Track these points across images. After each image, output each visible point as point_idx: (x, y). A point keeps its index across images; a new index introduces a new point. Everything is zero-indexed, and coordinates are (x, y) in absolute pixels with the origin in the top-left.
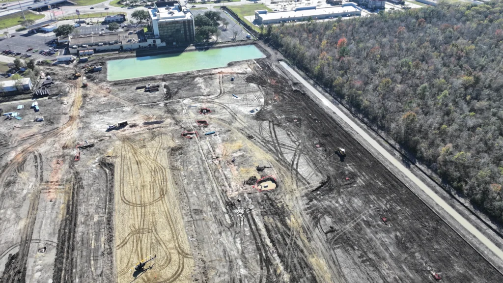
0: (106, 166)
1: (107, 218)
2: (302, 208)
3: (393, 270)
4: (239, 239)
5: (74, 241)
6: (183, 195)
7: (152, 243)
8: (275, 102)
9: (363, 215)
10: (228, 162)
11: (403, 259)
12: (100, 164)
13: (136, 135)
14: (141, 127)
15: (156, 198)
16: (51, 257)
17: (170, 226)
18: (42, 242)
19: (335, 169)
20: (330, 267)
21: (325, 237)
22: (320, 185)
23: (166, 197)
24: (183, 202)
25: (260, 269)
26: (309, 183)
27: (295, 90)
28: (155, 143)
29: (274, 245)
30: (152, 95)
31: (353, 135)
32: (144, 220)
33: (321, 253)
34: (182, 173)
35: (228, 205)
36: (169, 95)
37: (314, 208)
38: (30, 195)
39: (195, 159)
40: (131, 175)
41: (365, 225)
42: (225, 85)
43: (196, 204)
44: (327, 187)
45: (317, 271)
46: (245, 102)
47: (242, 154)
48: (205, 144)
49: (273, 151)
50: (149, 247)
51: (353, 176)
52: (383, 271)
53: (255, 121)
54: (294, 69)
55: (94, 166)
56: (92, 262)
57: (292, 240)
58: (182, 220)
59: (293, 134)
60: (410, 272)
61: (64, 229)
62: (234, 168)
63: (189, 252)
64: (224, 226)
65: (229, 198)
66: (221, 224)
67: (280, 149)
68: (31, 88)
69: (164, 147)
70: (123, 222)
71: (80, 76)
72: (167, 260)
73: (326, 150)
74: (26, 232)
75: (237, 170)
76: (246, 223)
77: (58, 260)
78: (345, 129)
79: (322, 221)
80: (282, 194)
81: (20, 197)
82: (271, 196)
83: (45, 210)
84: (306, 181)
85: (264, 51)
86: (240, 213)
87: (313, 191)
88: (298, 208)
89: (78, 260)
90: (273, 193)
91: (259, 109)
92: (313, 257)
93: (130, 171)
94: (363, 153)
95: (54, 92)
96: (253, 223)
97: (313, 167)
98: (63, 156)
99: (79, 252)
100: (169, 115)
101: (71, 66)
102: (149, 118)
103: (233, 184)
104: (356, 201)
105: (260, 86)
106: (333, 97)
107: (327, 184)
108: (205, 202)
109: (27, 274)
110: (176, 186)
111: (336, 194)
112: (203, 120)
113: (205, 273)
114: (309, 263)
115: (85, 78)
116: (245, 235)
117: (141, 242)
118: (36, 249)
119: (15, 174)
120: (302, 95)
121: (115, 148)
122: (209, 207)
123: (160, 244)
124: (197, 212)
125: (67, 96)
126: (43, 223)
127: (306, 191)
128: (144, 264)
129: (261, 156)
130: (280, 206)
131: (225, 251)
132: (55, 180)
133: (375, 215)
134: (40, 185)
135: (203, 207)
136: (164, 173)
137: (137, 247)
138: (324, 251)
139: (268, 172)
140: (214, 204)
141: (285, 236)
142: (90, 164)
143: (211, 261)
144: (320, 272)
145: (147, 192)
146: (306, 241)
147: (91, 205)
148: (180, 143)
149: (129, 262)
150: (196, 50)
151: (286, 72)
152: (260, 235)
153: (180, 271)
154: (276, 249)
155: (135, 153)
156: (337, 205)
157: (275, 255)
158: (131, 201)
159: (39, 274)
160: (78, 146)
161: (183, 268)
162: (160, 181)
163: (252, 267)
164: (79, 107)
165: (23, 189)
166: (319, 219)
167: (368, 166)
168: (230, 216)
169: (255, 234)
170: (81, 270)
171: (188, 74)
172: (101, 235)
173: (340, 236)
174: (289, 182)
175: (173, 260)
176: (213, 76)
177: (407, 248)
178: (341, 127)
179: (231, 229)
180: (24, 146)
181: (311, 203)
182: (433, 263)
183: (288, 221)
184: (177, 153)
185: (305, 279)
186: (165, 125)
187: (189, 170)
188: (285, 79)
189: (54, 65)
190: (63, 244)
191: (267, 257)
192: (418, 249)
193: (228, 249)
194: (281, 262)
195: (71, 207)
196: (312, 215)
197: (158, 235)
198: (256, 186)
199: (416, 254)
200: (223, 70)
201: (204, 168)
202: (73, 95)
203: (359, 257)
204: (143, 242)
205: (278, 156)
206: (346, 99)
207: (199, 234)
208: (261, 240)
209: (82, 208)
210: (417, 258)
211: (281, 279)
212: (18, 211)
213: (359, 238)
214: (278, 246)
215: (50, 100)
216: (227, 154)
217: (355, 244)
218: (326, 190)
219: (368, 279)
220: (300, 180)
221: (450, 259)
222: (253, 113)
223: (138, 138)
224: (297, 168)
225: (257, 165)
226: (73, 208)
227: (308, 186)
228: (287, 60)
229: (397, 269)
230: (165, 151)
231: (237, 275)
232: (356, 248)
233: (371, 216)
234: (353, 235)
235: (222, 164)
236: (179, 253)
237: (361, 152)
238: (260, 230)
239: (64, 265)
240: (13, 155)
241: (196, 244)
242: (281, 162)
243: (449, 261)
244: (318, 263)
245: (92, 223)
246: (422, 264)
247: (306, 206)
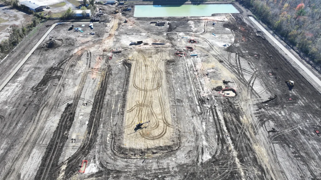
0: (126, 65)
1: (123, 94)
2: (253, 112)
3: (320, 167)
4: (205, 123)
5: (103, 103)
6: (171, 89)
7: (148, 113)
8: (242, 42)
9: (300, 125)
10: (203, 74)
12: (123, 63)
13: (147, 50)
14: (150, 46)
15: (154, 88)
16: (89, 109)
17: (161, 106)
18: (85, 100)
19: (282, 91)
20: (269, 155)
21: (268, 134)
22: (269, 100)
23: (160, 88)
24: (171, 93)
25: (217, 144)
26: (260, 97)
27: (258, 36)
28: (158, 56)
29: (229, 132)
30: (159, 28)
31: (299, 71)
32: (145, 99)
33: (263, 144)
34: (173, 76)
35: (200, 100)
36: (170, 29)
37: (261, 114)
38: (82, 74)
39: (182, 69)
40: (141, 72)
41: (300, 132)
42: (208, 27)
43: (179, 96)
44: (273, 102)
45: (258, 155)
46: (221, 39)
47: (214, 71)
48: (190, 62)
49: (236, 72)
50: (146, 115)
51: (295, 99)
52: (311, 166)
53: (226, 52)
54: (259, 22)
55: (120, 63)
56: (112, 117)
57: (242, 131)
58: (169, 103)
59: (253, 64)
61: (98, 96)
62: (207, 79)
63: (170, 124)
64: (196, 113)
65: (201, 97)
66: (194, 111)
67: (242, 72)
68: (90, 16)
69: (163, 59)
70: (132, 98)
71: (118, 12)
72: (156, 125)
73: (276, 78)
74: (77, 93)
75: (209, 80)
76: (211, 114)
77: (93, 112)
78: (293, 66)
79: (266, 123)
80: (239, 101)
81: (77, 74)
82: (231, 100)
83: (89, 84)
84: (258, 95)
85: (238, 9)
86: (207, 107)
87: (263, 103)
88: (250, 112)
89: (104, 114)
90: (232, 99)
91: (230, 45)
92: (257, 145)
93: (141, 70)
94: (305, 84)
95: (103, 20)
96: (216, 115)
97: (265, 87)
98: (103, 55)
99: (105, 110)
100: (169, 41)
101: (114, 6)
102: (156, 41)
103: (205, 88)
104: (295, 115)
105: (232, 31)
106: (287, 44)
107: (274, 100)
108: (185, 96)
109: (75, 115)
110: (168, 83)
111: (280, 108)
112: (190, 47)
113: (179, 138)
114: (253, 148)
115: (121, 14)
116: (209, 121)
117: (142, 111)
118: (82, 103)
119: (76, 61)
120: (264, 40)
121: (133, 55)
122: (187, 99)
123: (153, 115)
124: (179, 101)
125: (109, 23)
126: (87, 90)
127: (258, 102)
128: (142, 124)
129: (227, 74)
130: (236, 108)
131: (194, 128)
132: (97, 68)
133: (309, 127)
134: (88, 69)
135: (183, 99)
136: (161, 74)
137: (139, 114)
138: (265, 143)
139: (231, 85)
140: (190, 98)
141: (238, 128)
142: (118, 62)
143: (184, 132)
144: (261, 156)
145: (149, 83)
146: (253, 134)
147: (115, 85)
148: (174, 58)
149: (133, 121)
150: (191, 4)
151: (253, 23)
152: (220, 123)
153: (163, 134)
154: (230, 134)
155: (145, 60)
156: (280, 115)
157: (229, 138)
158: (139, 87)
159: (82, 117)
160: (112, 51)
161: (166, 132)
162: (158, 78)
163: (211, 142)
164: (116, 30)
165: (79, 70)
166: (265, 122)
167: (308, 94)
168: (200, 107)
169: (217, 122)
170: (104, 120)
171: (184, 18)
172: (119, 103)
173: (279, 136)
174: (245, 94)
175: (160, 126)
176: (201, 21)
178: (290, 64)
179: (200, 116)
180: (83, 47)
181: (260, 110)
183: (241, 119)
184: (171, 64)
185: (249, 158)
186: (165, 46)
187: (177, 75)
188: (252, 28)
189: (105, 5)
190: (97, 104)
191: (223, 137)
193: (197, 128)
194: (232, 143)
195: (103, 84)
196: (259, 118)
197: (152, 109)
198: (221, 92)
200: (208, 18)
201: (187, 76)
202: (113, 22)
203: (293, 153)
204: (143, 112)
205: (239, 76)
206: (297, 46)
207: (179, 114)
208: (220, 126)
209: (110, 86)
211: (231, 154)
212: (75, 81)
213: (295, 140)
214: (231, 133)
215: (100, 24)
216: (204, 70)
217: (291, 144)
218: (273, 104)
219: (298, 169)
220: (253, 94)
222: (225, 47)
223: (147, 51)
224: (253, 86)
225: (224, 80)
226: (104, 85)
227: (259, 99)
228: (254, 16)
230: (164, 61)
231: (200, 144)
232: (291, 146)
233: (306, 127)
234: (290, 137)
235: (200, 75)
236: (164, 123)
237: (304, 83)
238: (220, 120)
239: (96, 115)
240: (76, 51)
241: (176, 120)
242: (241, 80)
244: (260, 150)
245: (114, 95)
247: (256, 112)
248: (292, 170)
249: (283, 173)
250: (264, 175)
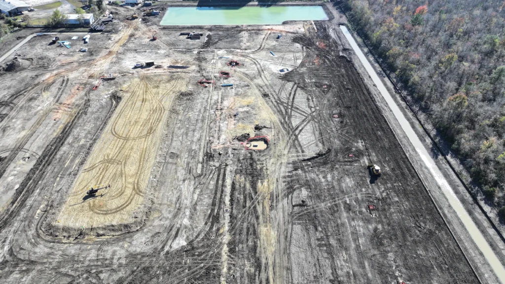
0: (115, 99)
1: (90, 144)
2: (282, 175)
3: (351, 263)
4: (200, 190)
5: (53, 157)
6: (169, 136)
7: (115, 174)
8: (313, 65)
9: (348, 197)
10: (230, 115)
11: (370, 255)
12: (111, 96)
13: (156, 76)
14: (165, 69)
15: (142, 135)
16: (29, 166)
17: (140, 162)
18: (29, 152)
19: (342, 143)
20: (279, 241)
21: (291, 209)
22: (315, 156)
23: (151, 135)
24: (165, 143)
25: (204, 223)
26: (303, 152)
27: (342, 56)
28: (169, 85)
29: (232, 204)
30: (191, 42)
31: (384, 111)
32: (120, 152)
33: (276, 224)
34: (180, 117)
35: (207, 155)
36: (207, 45)
37: (295, 178)
38: (41, 112)
39: (199, 106)
40: (131, 110)
41: (344, 208)
42: (269, 42)
43: (176, 148)
44: (322, 159)
45: (262, 241)
46: (280, 60)
47: (248, 110)
48: (216, 96)
49: (282, 113)
50: (110, 177)
51: (359, 154)
52: (338, 261)
53: (280, 80)
54: (352, 35)
55: (106, 97)
56: (58, 179)
57: (253, 203)
58: (154, 159)
59: (314, 99)
60: (371, 271)
61: (52, 146)
62: (233, 121)
63: (143, 190)
64: (191, 174)
65: (212, 150)
66: (190, 172)
67: (291, 112)
68: (91, 23)
69: (176, 90)
70: (101, 150)
71: (137, 18)
72: (119, 192)
73: (342, 122)
74: (22, 141)
75: (234, 124)
76: (215, 177)
77: (33, 171)
78: (377, 103)
79: (295, 194)
80: (268, 157)
81: (34, 111)
82: (255, 156)
83: (46, 127)
84: (301, 149)
85: (329, 13)
86: (214, 166)
87: (304, 160)
88: (277, 174)
89: (48, 174)
90: (258, 154)
91: (290, 69)
92: (266, 226)
93: (133, 107)
94: (385, 133)
95: (108, 29)
96: (222, 178)
97: (317, 136)
98: (85, 84)
99: (53, 168)
100: (197, 62)
101: (135, 8)
102: (177, 62)
103: (223, 137)
104: (348, 180)
105: (304, 47)
106: (382, 69)
107: (324, 156)
108: (186, 148)
109: (3, 175)
110: (166, 128)
111: (328, 168)
112: (227, 72)
113: (147, 214)
114: (259, 231)
115: (140, 20)
116: (207, 188)
117: (106, 171)
118: (22, 157)
119: (40, 92)
120: (347, 62)
121: (131, 84)
122: (187, 153)
123: (122, 176)
124: (173, 155)
125: (117, 33)
126: (39, 137)
127: (296, 159)
128: (96, 191)
129: (267, 115)
130: (259, 168)
131: (179, 198)
132: (68, 103)
133: (362, 200)
134: (54, 105)
135: (181, 152)
136: (162, 114)
137: (100, 174)
138: (282, 223)
139: (266, 132)
140: (193, 152)
141: (248, 199)
142: (105, 93)
143: (161, 204)
144: (265, 243)
145: (137, 128)
146: (268, 209)
147: (85, 130)
148: (192, 90)
149: (86, 185)
150: (258, 5)
151: (342, 36)
152: (222, 191)
153: (125, 206)
154: (232, 209)
155: (146, 92)
156: (323, 180)
157: (227, 215)
158: (118, 133)
159: (12, 178)
160: (102, 77)
161: (130, 203)
162: (154, 120)
163: (197, 219)
164: (122, 44)
165: (39, 106)
166: (294, 190)
167: (383, 148)
168: (203, 166)
169: (219, 190)
170: (45, 183)
171: (237, 27)
172: (78, 157)
173: (308, 212)
174: (282, 147)
175: (125, 193)
176: (261, 32)
177: (382, 244)
178: (374, 101)
179: (196, 179)
180: (60, 71)
181: (294, 172)
182: (406, 269)
183: (259, 184)
184: (185, 99)
185: (245, 246)
186: (187, 71)
187: (188, 116)
188: (337, 43)
189: (121, 6)
190: (44, 158)
191: (218, 213)
192: (396, 249)
193: (183, 197)
194: (229, 223)
195: (67, 128)
196: (289, 183)
197: (124, 168)
198: (245, 144)
199: (389, 255)
200: (274, 27)
201: (203, 117)
202: (122, 33)
203: (318, 240)
204: (107, 172)
205: (284, 119)
206: (397, 73)
207: (163, 176)
208: (221, 196)
209: (75, 131)
210: (389, 258)
211: (220, 238)
212: (26, 123)
213: (330, 219)
214: (234, 206)
215: (102, 35)
216: (233, 108)
217: (320, 225)
218: (320, 163)
219: (315, 265)
220: (295, 146)
221: (432, 270)
222: (282, 73)
223: (156, 79)
224: (299, 134)
225: (257, 124)
226: (68, 129)
227: (301, 154)
228: (349, 25)
229: (356, 263)
230: (174, 94)
231: (178, 223)
232: (320, 229)
233: (357, 200)
234: (324, 214)
235: (224, 115)
236: (134, 189)
237: (383, 130)
238: (226, 187)
239: (35, 176)
240: (47, 76)
241: (155, 184)
242: (285, 125)
243: (429, 272)
244: (267, 234)
245: (76, 145)
246: (391, 267)
247: (287, 174)
248: (306, 266)
249: (289, 271)
250: (257, 273)
